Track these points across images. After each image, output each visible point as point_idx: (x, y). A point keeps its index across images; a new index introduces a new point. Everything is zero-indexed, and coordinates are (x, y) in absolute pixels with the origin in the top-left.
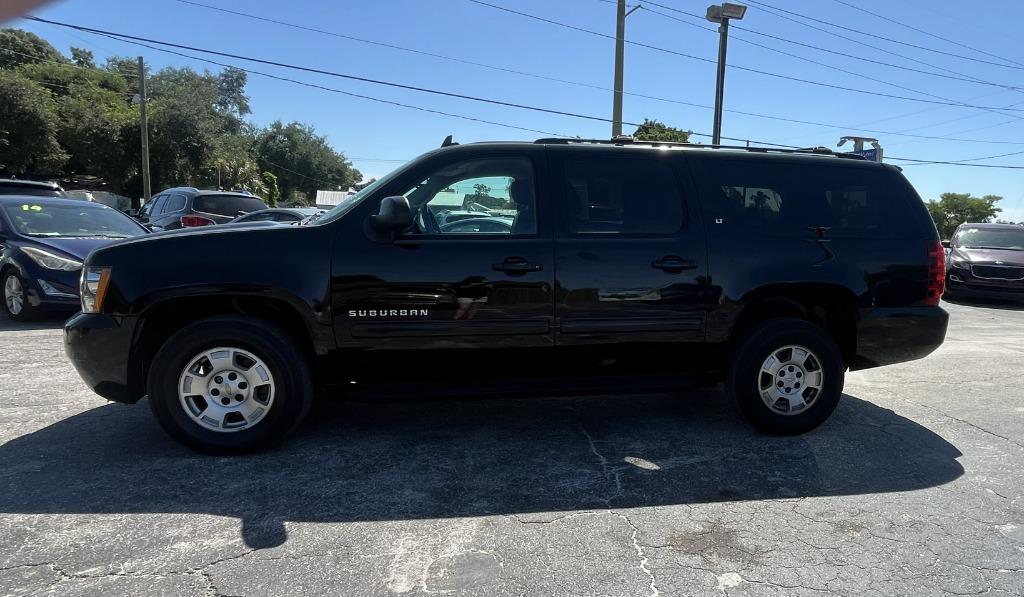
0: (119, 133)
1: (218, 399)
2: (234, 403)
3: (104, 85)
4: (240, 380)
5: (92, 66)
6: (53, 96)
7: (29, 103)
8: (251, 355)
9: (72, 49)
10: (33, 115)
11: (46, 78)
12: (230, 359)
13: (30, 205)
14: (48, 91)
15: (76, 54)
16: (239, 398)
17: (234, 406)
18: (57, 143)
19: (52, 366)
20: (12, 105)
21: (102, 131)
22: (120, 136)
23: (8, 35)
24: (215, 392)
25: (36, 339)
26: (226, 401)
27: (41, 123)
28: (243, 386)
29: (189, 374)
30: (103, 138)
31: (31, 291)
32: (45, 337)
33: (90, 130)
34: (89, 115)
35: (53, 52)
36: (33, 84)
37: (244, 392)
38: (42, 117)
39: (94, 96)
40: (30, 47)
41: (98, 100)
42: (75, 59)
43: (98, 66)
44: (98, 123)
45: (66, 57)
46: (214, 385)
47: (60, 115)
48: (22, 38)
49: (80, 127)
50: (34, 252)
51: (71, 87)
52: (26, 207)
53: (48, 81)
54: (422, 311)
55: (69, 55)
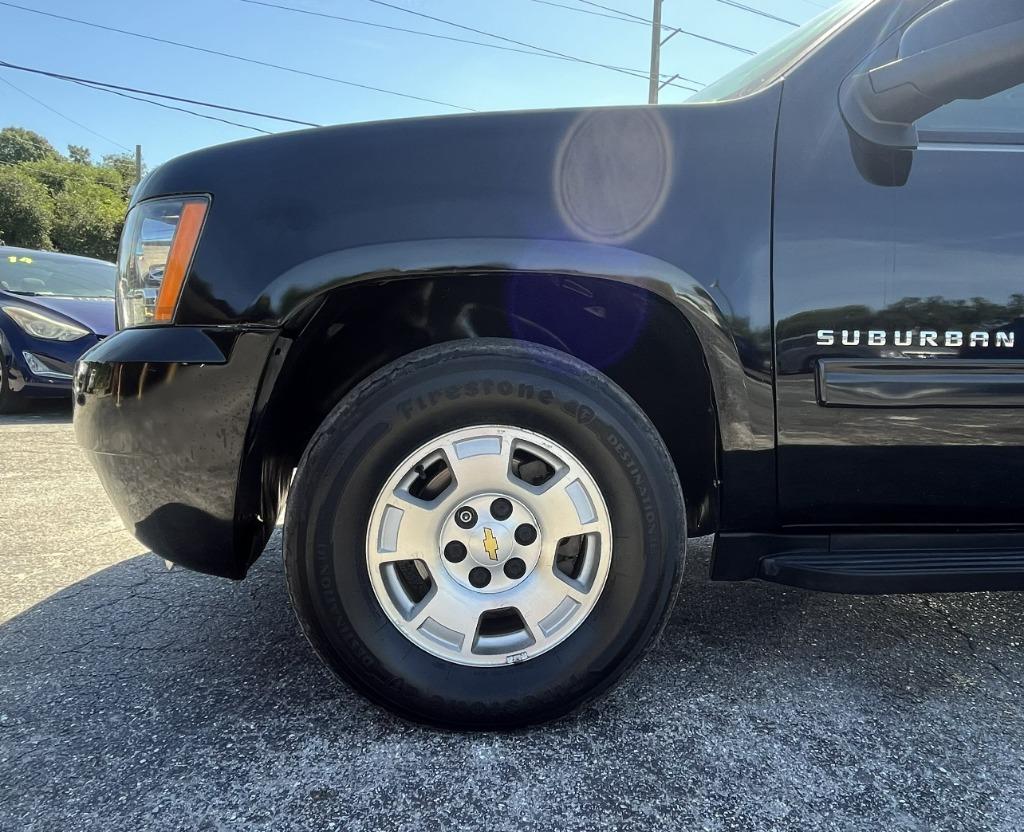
0: (112, 230)
1: (461, 571)
2: (500, 582)
3: (100, 180)
4: (518, 517)
5: (87, 164)
6: (50, 192)
7: (25, 200)
8: (557, 449)
9: (70, 147)
10: (28, 212)
11: (43, 176)
12: (504, 459)
13: (19, 256)
14: (45, 186)
15: (73, 151)
16: (515, 568)
17: (501, 593)
18: (50, 243)
19: (36, 478)
20: (9, 202)
21: (96, 228)
22: (114, 233)
23: (9, 135)
24: (455, 552)
25: (15, 436)
26: (480, 577)
27: (36, 220)
28: (526, 535)
29: (394, 500)
30: (96, 236)
31: (13, 371)
32: (28, 434)
33: (84, 226)
34: (83, 212)
35: (49, 150)
36: (30, 180)
37: (527, 554)
38: (37, 214)
39: (89, 192)
40: (29, 145)
41: (93, 196)
42: (71, 156)
43: (94, 164)
44: (92, 219)
45: (63, 155)
46: (454, 533)
47: (55, 212)
48: (21, 136)
49: (74, 224)
50: (21, 315)
51: (68, 184)
52: (13, 259)
53: (44, 178)
54: (1001, 335)
55: (66, 154)
